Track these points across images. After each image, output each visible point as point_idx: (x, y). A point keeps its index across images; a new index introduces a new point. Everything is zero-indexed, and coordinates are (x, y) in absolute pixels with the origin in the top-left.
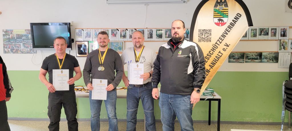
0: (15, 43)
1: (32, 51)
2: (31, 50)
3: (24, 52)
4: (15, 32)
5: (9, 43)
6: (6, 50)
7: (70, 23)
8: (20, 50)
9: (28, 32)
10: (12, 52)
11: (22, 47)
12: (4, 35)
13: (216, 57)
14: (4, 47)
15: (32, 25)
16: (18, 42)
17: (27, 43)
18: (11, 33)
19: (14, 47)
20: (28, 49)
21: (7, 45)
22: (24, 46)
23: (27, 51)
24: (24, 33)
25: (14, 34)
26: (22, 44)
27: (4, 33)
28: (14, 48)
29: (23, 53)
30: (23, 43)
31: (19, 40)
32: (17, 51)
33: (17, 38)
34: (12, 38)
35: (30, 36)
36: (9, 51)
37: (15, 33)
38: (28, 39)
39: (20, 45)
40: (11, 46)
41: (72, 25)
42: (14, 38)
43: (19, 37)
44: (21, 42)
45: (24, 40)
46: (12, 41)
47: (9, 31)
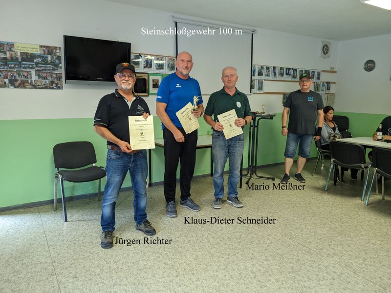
0: (17, 68)
1: (54, 85)
2: (52, 82)
3: (38, 85)
4: (18, 47)
5: (6, 67)
7: (131, 44)
8: (30, 81)
9: (46, 51)
10: (13, 85)
11: (34, 77)
16: (24, 68)
18: (10, 50)
19: (17, 76)
20: (47, 81)
21: (1, 71)
22: (39, 76)
23: (44, 85)
24: (38, 51)
25: (15, 51)
26: (33, 72)
28: (17, 78)
29: (35, 87)
30: (36, 69)
31: (28, 63)
32: (24, 83)
33: (23, 59)
34: (12, 58)
36: (5, 83)
37: (18, 50)
38: (47, 63)
39: (30, 73)
40: (9, 74)
42: (17, 58)
43: (28, 57)
44: (31, 68)
45: (37, 64)
46: (12, 64)
47: (6, 46)
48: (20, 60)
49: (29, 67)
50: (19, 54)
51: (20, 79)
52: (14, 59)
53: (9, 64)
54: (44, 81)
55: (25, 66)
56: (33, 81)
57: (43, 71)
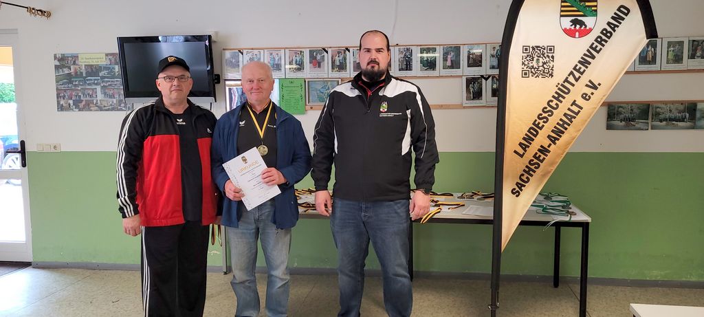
0: (82, 85)
1: (123, 105)
2: (120, 101)
3: (105, 106)
4: (82, 59)
5: (70, 85)
6: (62, 102)
7: (210, 37)
8: (95, 101)
9: (113, 60)
10: (77, 107)
11: (100, 96)
12: (57, 67)
13: (565, 115)
14: (58, 96)
15: (123, 41)
16: (89, 84)
17: (110, 85)
18: (74, 63)
19: (82, 96)
20: (115, 100)
21: (65, 91)
22: (105, 94)
23: (111, 105)
24: (103, 62)
25: (80, 64)
26: (99, 88)
27: (58, 63)
28: (82, 99)
29: (101, 110)
30: (102, 85)
31: (93, 78)
32: (89, 105)
33: (89, 74)
34: (76, 73)
35: (117, 69)
36: (69, 104)
37: (83, 62)
38: (113, 77)
39: (95, 90)
40: (74, 93)
41: (215, 40)
42: (82, 73)
43: (93, 71)
44: (97, 84)
45: (103, 78)
46: (76, 81)
47: (70, 59)
48: (84, 75)
49: (94, 83)
50: (84, 68)
51: (84, 99)
52: (78, 75)
53: (73, 81)
54: (111, 100)
55: (90, 82)
56: (99, 101)
57: (110, 87)
